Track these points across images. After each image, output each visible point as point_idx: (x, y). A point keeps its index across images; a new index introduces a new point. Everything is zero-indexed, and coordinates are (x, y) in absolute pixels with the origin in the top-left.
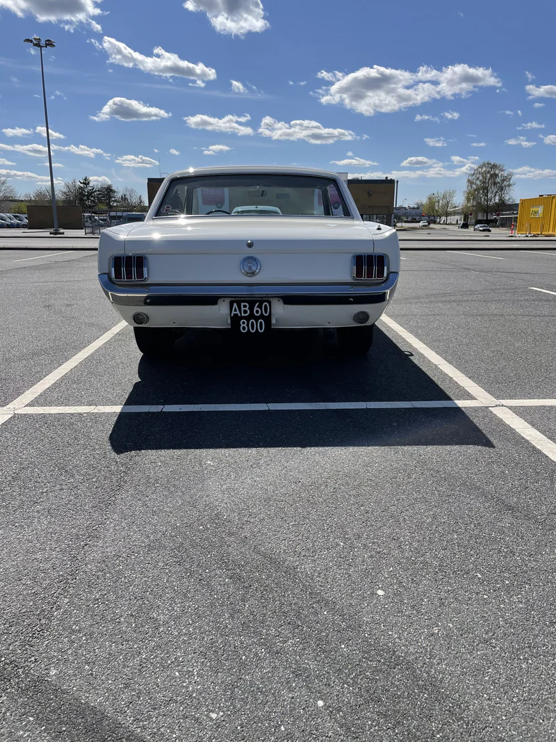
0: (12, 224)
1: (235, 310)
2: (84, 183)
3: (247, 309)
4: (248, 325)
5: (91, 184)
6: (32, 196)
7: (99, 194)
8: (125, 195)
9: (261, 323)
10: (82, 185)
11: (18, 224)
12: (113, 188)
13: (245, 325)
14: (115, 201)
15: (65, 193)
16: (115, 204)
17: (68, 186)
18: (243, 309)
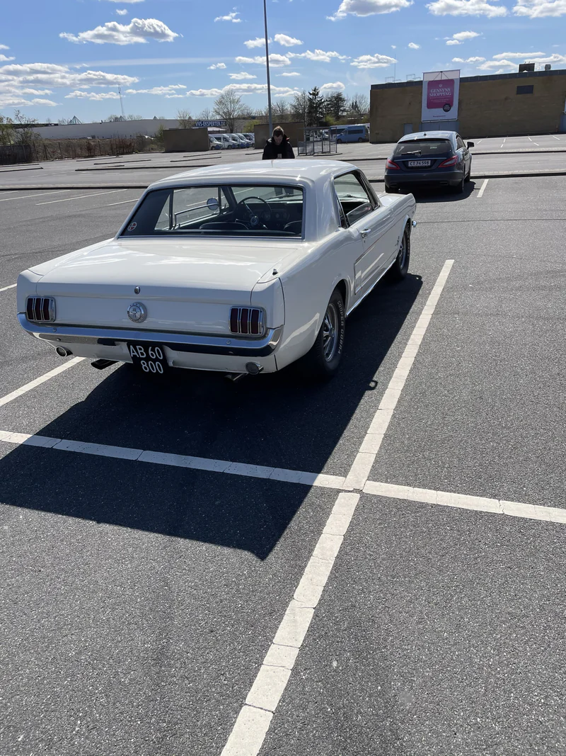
0: (242, 144)
1: (133, 352)
2: (313, 94)
3: (143, 351)
4: (148, 365)
5: (320, 95)
6: (263, 113)
7: (328, 104)
8: (356, 103)
9: (158, 365)
10: (311, 97)
11: (248, 143)
12: (343, 97)
13: (146, 365)
14: (344, 110)
15: (295, 106)
16: (345, 114)
17: (298, 99)
18: (139, 351)
